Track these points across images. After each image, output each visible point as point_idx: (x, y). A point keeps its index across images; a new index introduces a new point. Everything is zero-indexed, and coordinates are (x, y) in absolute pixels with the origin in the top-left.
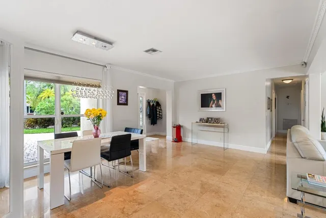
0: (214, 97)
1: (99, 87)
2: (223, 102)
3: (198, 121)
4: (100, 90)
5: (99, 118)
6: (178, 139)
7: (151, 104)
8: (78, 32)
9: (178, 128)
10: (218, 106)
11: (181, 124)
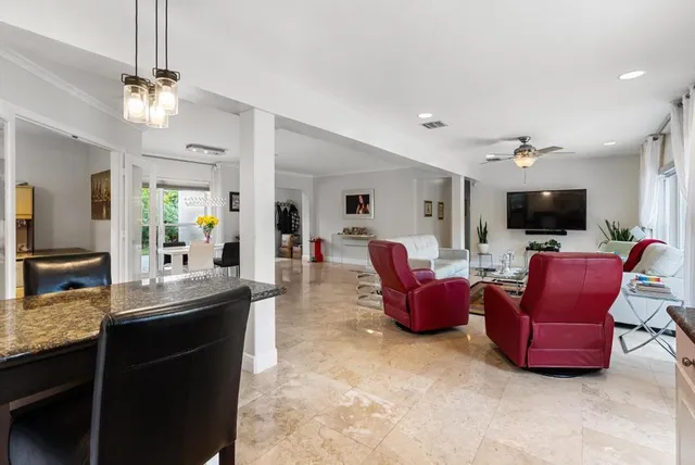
0: (361, 201)
1: (207, 189)
2: (371, 207)
3: (341, 232)
4: (208, 193)
5: (211, 225)
6: (318, 258)
7: (283, 209)
8: (191, 146)
9: (318, 243)
10: (366, 212)
11: (322, 237)
